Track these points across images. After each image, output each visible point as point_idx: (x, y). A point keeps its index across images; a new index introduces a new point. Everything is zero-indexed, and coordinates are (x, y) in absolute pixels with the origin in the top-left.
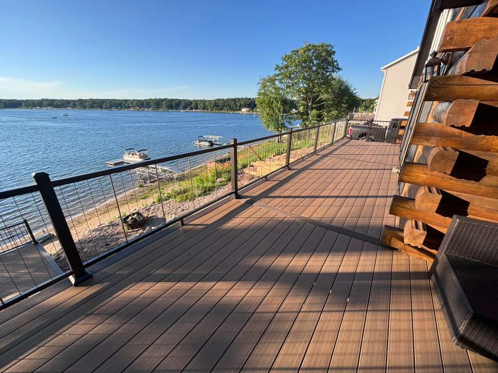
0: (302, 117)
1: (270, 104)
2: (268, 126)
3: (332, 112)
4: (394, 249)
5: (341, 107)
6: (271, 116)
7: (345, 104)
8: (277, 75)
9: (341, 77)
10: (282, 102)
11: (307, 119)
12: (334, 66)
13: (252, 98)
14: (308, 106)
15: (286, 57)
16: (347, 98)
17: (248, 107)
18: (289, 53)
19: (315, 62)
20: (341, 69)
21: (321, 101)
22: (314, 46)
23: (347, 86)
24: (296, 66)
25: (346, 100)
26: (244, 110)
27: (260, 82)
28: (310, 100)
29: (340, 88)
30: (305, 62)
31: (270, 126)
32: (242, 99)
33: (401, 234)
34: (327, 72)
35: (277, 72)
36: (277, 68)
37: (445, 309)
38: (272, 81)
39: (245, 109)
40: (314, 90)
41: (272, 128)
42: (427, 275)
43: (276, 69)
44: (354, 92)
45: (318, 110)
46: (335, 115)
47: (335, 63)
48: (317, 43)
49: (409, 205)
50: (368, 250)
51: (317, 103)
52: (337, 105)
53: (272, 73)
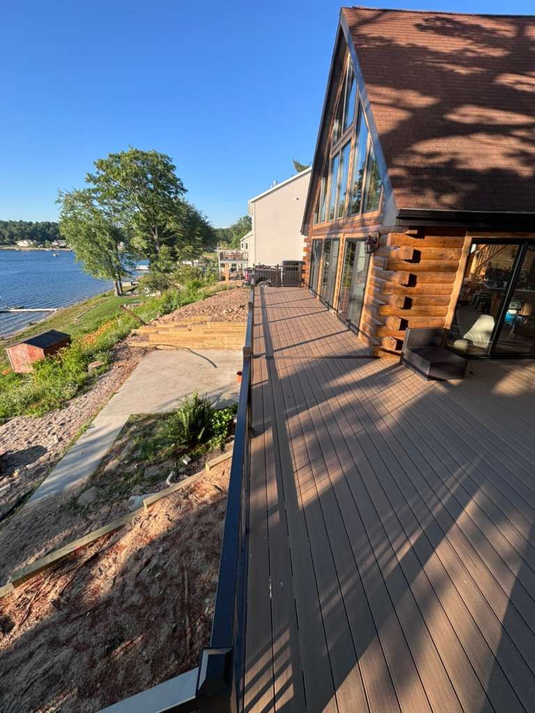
0: (149, 256)
1: (91, 237)
2: (95, 272)
3: (186, 248)
4: (379, 358)
5: (195, 240)
6: (99, 255)
7: (199, 236)
8: (95, 191)
9: (186, 200)
10: (110, 234)
11: (157, 258)
12: (177, 187)
13: (34, 222)
14: (153, 240)
15: (102, 164)
16: (200, 229)
17: (32, 239)
18: (106, 158)
19: (149, 176)
20: (187, 191)
21: (169, 233)
22: (143, 154)
23: (196, 213)
24: (124, 180)
25: (199, 232)
26: (23, 244)
27: (61, 198)
28: (154, 232)
29: (188, 215)
30: (136, 175)
31: (99, 271)
32: (14, 224)
33: (382, 347)
34: (170, 193)
35: (92, 186)
36: (91, 179)
37: (417, 372)
38: (85, 198)
39: (25, 242)
40: (158, 218)
41: (103, 274)
42: (400, 363)
43: (89, 181)
44: (206, 221)
45: (169, 245)
46: (190, 251)
47: (178, 182)
48: (146, 149)
49: (384, 328)
50: (369, 362)
51: (165, 235)
52: (190, 238)
53: (84, 186)
